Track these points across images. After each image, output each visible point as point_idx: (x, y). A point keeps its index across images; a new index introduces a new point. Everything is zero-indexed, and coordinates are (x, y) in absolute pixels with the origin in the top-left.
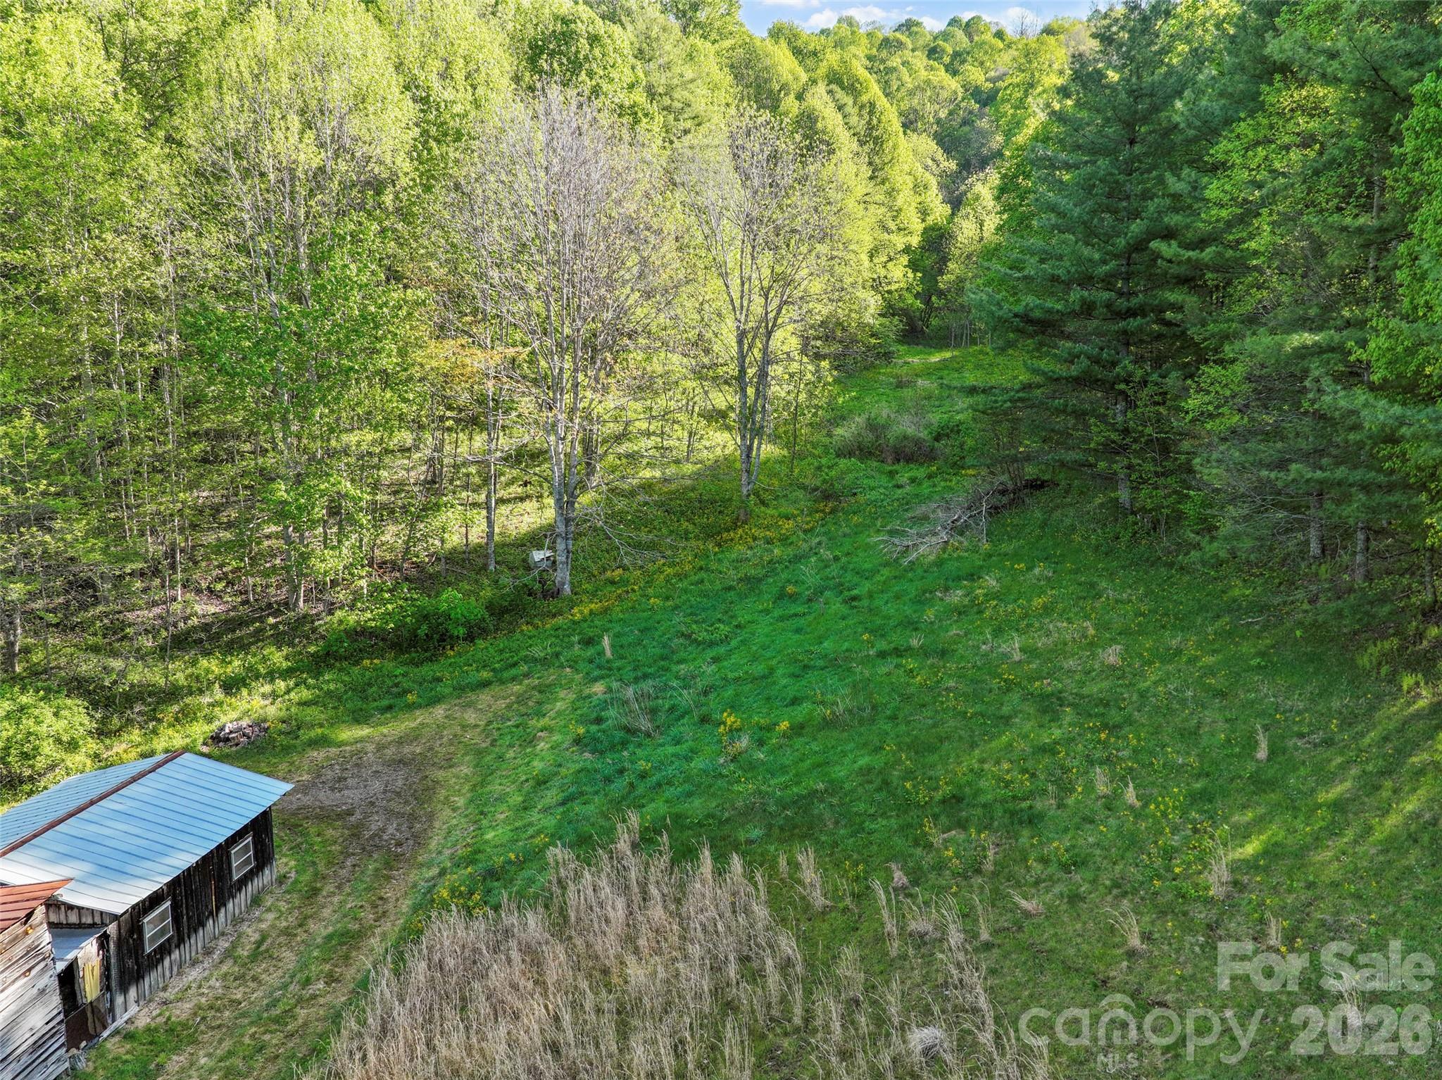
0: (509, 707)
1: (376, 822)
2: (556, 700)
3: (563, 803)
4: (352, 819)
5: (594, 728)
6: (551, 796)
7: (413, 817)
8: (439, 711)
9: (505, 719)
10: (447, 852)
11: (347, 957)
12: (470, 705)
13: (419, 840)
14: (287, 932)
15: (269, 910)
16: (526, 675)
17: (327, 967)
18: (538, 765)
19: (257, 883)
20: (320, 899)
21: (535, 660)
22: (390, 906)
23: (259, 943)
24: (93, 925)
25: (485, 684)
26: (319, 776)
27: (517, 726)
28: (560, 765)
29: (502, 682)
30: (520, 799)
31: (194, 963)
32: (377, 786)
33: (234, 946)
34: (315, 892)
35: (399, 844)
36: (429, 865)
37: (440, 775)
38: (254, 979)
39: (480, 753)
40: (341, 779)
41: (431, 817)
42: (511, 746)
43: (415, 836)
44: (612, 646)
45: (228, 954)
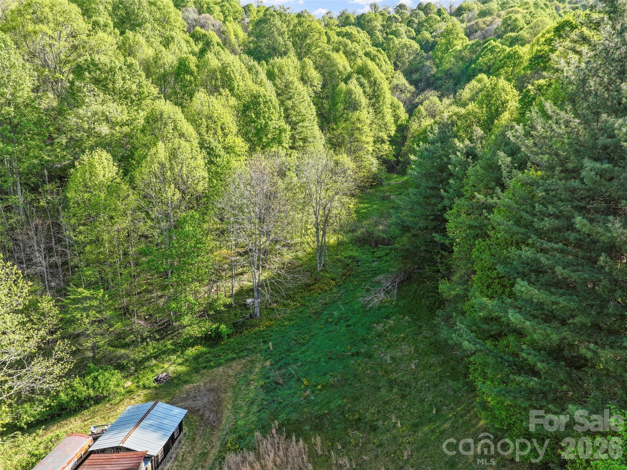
0: (241, 368)
1: (207, 414)
2: (256, 367)
3: (259, 412)
4: (200, 412)
5: (267, 381)
6: (255, 408)
7: (217, 412)
8: (221, 369)
9: (241, 373)
10: (228, 426)
11: (205, 460)
12: (230, 367)
13: (219, 421)
14: (189, 452)
15: (183, 445)
16: (246, 356)
17: (201, 463)
18: (251, 395)
19: (180, 437)
20: (196, 441)
21: (249, 350)
22: (214, 443)
23: (183, 456)
24: (149, 457)
25: (234, 359)
26: (188, 396)
27: (244, 377)
28: (257, 396)
29: (239, 358)
30: (246, 409)
31: (168, 462)
32: (206, 400)
33: (177, 456)
34: (194, 439)
35: (214, 422)
36: (223, 430)
37: (223, 396)
38: (184, 467)
39: (234, 387)
40: (195, 397)
41: (222, 412)
42: (243, 385)
43: (218, 419)
44: (272, 345)
45: (176, 459)
